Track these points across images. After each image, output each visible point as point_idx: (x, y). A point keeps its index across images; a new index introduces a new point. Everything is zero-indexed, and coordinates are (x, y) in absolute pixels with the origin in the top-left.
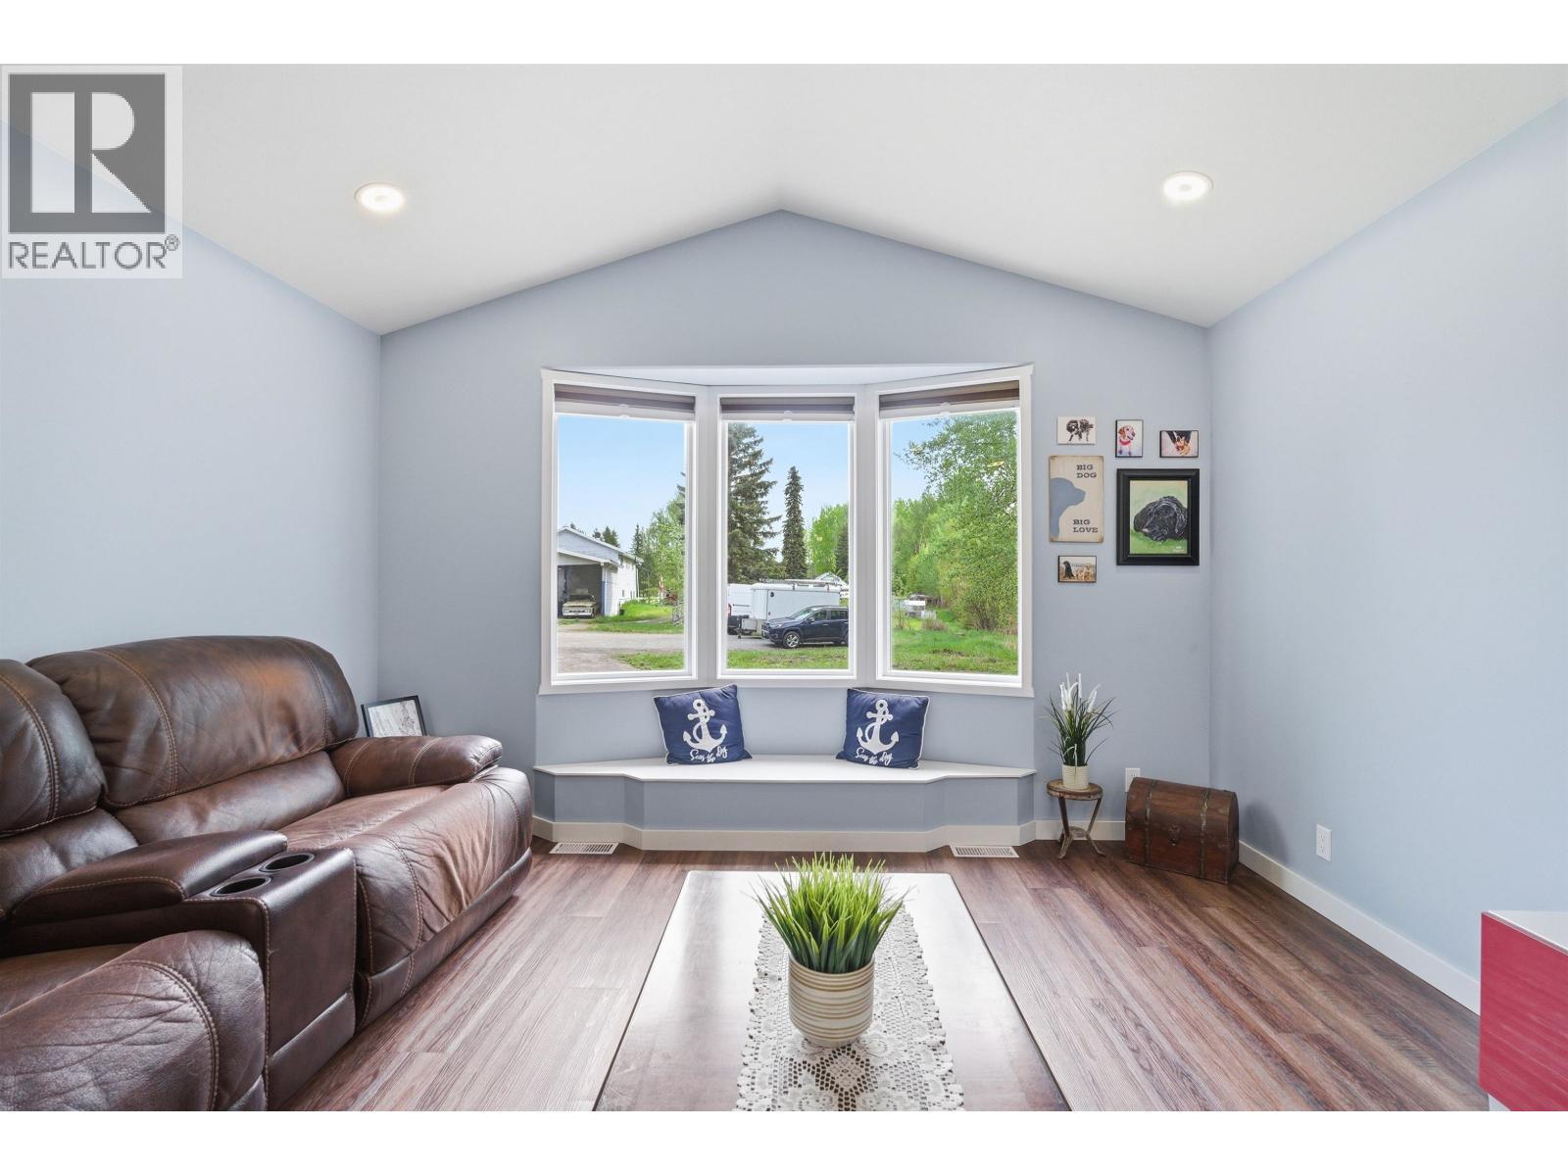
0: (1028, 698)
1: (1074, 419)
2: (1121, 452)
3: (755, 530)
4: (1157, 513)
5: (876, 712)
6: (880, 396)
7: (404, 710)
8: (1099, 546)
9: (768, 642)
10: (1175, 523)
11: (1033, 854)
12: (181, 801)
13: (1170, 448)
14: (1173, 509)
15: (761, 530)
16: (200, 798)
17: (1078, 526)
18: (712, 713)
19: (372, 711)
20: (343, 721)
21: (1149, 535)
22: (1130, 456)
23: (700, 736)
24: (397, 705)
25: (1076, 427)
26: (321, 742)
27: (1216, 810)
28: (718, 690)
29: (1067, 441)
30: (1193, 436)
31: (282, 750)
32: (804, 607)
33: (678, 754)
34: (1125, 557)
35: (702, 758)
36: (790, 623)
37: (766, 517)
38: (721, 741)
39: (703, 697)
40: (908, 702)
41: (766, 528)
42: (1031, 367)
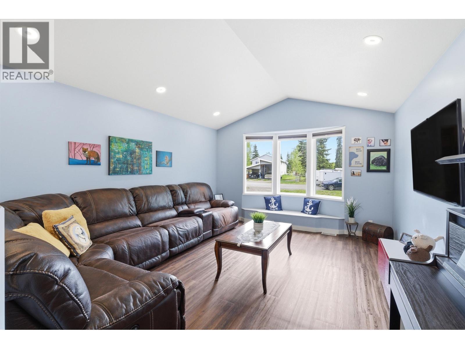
0: (343, 202)
1: (356, 138)
2: (368, 145)
3: (323, 153)
4: (378, 160)
5: (309, 203)
6: (313, 134)
7: (220, 196)
8: (362, 168)
9: (323, 188)
10: (383, 162)
11: (341, 237)
12: (192, 204)
13: (382, 144)
14: (382, 159)
15: (325, 153)
16: (194, 204)
17: (356, 163)
18: (275, 201)
19: (215, 195)
20: (211, 196)
21: (376, 165)
22: (371, 146)
23: (272, 205)
24: (219, 195)
25: (356, 140)
26: (208, 199)
27: (382, 230)
28: (277, 196)
29: (354, 143)
30: (389, 141)
31: (203, 200)
32: (336, 178)
33: (268, 208)
34: (369, 170)
35: (272, 209)
36: (331, 183)
37: (326, 149)
38: (276, 206)
39: (273, 197)
40: (316, 201)
41: (326, 152)
42: (345, 127)
